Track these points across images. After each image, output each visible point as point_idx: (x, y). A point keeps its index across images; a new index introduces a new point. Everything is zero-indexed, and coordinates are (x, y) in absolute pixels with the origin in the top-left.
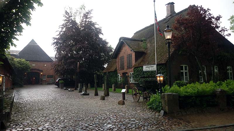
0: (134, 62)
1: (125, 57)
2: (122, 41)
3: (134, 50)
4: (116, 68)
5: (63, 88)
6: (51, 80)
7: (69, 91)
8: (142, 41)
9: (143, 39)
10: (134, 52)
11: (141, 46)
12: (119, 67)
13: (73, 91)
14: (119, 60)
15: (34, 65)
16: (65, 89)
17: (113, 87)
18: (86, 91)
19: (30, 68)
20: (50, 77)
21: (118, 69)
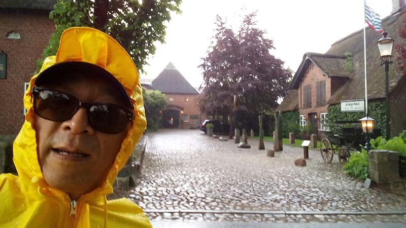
0: (328, 96)
1: (314, 85)
2: (308, 59)
3: (328, 74)
4: (298, 105)
5: (212, 136)
6: (195, 122)
7: (220, 140)
8: (344, 58)
9: (346, 54)
10: (329, 77)
11: (343, 66)
12: (303, 103)
13: (226, 140)
14: (302, 92)
15: (171, 99)
16: (215, 138)
17: (290, 137)
18: (246, 142)
19: (166, 104)
20: (193, 117)
21: (300, 106)
